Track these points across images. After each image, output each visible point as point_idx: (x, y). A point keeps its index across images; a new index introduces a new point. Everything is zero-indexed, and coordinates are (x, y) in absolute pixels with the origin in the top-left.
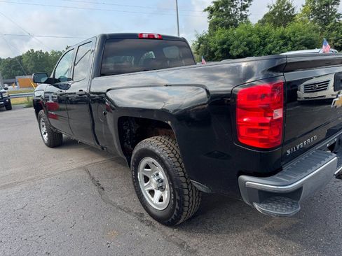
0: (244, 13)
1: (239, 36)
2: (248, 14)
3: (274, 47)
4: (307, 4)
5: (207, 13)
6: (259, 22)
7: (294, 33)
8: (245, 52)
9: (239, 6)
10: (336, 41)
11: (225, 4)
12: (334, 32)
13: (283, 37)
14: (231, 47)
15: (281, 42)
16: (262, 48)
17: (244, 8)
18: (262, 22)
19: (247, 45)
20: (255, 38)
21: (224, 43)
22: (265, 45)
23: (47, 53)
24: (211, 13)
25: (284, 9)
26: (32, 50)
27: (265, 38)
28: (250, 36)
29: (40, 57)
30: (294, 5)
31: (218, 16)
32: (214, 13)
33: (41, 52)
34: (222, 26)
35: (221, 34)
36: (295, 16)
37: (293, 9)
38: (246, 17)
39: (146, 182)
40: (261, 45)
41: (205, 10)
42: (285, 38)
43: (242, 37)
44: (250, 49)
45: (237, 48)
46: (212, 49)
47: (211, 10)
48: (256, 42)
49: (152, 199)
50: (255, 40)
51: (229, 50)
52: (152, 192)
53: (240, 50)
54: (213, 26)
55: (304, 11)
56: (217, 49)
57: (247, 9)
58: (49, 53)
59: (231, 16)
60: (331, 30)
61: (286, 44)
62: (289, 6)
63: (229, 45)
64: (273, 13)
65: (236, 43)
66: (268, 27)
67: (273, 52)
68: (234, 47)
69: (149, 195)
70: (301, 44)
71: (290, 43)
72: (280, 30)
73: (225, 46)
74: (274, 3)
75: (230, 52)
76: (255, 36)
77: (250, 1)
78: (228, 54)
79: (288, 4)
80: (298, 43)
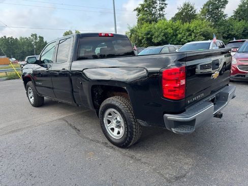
0: (161, 12)
1: (159, 29)
2: (164, 13)
3: (183, 37)
4: (204, 7)
5: (136, 12)
6: (172, 18)
7: (196, 27)
8: (162, 40)
9: (158, 8)
10: (224, 33)
11: (149, 6)
12: (222, 27)
13: (188, 30)
14: (153, 37)
15: (187, 34)
16: (174, 37)
17: (162, 9)
18: (174, 19)
19: (164, 35)
20: (170, 31)
21: (148, 34)
22: (176, 35)
23: (16, 39)
24: (139, 12)
25: (189, 11)
26: (5, 37)
27: (176, 30)
28: (166, 29)
29: (11, 41)
30: (195, 7)
31: (144, 15)
32: (141, 12)
33: (12, 38)
34: (147, 22)
35: (146, 28)
36: (196, 15)
37: (195, 11)
38: (163, 15)
39: (109, 124)
40: (173, 35)
41: (135, 10)
42: (190, 31)
44: (166, 38)
46: (140, 38)
47: (139, 10)
48: (170, 33)
49: (113, 133)
50: (169, 32)
51: (152, 39)
52: (113, 129)
53: (160, 39)
54: (141, 21)
55: (202, 12)
56: (143, 38)
57: (163, 10)
58: (18, 39)
59: (154, 14)
60: (220, 25)
61: (190, 35)
62: (192, 8)
63: (152, 35)
64: (181, 13)
65: (156, 34)
66: (178, 23)
67: (182, 40)
68: (155, 37)
69: (111, 131)
70: (200, 35)
71: (193, 34)
72: (186, 25)
73: (149, 36)
74: (182, 6)
75: (152, 40)
76: (169, 29)
77: (165, 4)
78: (151, 41)
79: (191, 7)
80: (198, 34)
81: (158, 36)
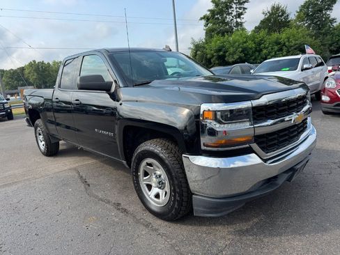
0: (239, 20)
1: (235, 42)
2: (243, 21)
3: (269, 53)
4: (301, 10)
5: (203, 22)
6: (256, 28)
7: (288, 38)
8: (240, 58)
9: (234, 13)
10: (331, 45)
11: (221, 12)
12: (328, 37)
13: (277, 43)
14: (227, 54)
15: (276, 48)
16: (257, 54)
17: (239, 15)
18: (258, 29)
19: (242, 51)
20: (251, 44)
21: (219, 50)
22: (260, 51)
23: (49, 64)
24: (207, 21)
25: (279, 16)
26: (34, 61)
27: (260, 44)
28: (245, 42)
29: (42, 67)
30: (288, 11)
31: (214, 24)
32: (210, 21)
33: (43, 63)
34: (218, 33)
35: (217, 41)
36: (289, 21)
37: (288, 15)
38: (241, 24)
40: (256, 51)
41: (201, 19)
42: (280, 43)
43: (237, 44)
44: (246, 55)
45: (233, 55)
46: (208, 56)
47: (206, 18)
48: (251, 49)
50: (250, 46)
51: (225, 57)
53: (236, 57)
54: (210, 33)
55: (298, 17)
56: (213, 56)
57: (242, 16)
58: (51, 63)
59: (227, 24)
60: (325, 34)
61: (281, 50)
63: (225, 52)
64: (268, 20)
65: (231, 50)
66: (263, 33)
68: (230, 54)
70: (295, 49)
71: (285, 48)
72: (275, 36)
73: (221, 53)
74: (269, 10)
75: (226, 59)
76: (250, 42)
77: (245, 9)
78: (224, 60)
79: (282, 11)
80: (292, 48)
81: (234, 53)
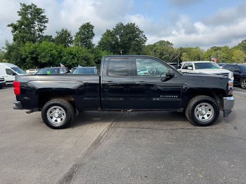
0: (41, 33)
3: (68, 59)
4: (77, 35)
7: (78, 52)
8: (49, 61)
9: (37, 28)
14: (39, 57)
15: (71, 57)
16: (59, 59)
21: (32, 53)
22: (61, 57)
24: (14, 29)
25: (66, 36)
27: (60, 53)
28: (52, 50)
40: (58, 57)
42: (72, 54)
44: (53, 59)
46: (24, 56)
48: (55, 55)
50: (54, 53)
51: (38, 58)
56: (27, 57)
61: (73, 58)
62: (69, 35)
63: (37, 55)
64: (60, 36)
67: (67, 62)
68: (41, 57)
71: (76, 58)
73: (34, 55)
74: (60, 31)
76: (54, 51)
77: (45, 27)
78: (36, 61)
79: (68, 33)
80: (81, 58)
81: (45, 57)
